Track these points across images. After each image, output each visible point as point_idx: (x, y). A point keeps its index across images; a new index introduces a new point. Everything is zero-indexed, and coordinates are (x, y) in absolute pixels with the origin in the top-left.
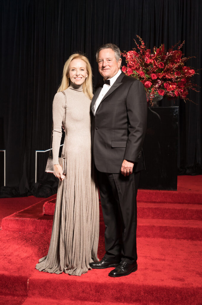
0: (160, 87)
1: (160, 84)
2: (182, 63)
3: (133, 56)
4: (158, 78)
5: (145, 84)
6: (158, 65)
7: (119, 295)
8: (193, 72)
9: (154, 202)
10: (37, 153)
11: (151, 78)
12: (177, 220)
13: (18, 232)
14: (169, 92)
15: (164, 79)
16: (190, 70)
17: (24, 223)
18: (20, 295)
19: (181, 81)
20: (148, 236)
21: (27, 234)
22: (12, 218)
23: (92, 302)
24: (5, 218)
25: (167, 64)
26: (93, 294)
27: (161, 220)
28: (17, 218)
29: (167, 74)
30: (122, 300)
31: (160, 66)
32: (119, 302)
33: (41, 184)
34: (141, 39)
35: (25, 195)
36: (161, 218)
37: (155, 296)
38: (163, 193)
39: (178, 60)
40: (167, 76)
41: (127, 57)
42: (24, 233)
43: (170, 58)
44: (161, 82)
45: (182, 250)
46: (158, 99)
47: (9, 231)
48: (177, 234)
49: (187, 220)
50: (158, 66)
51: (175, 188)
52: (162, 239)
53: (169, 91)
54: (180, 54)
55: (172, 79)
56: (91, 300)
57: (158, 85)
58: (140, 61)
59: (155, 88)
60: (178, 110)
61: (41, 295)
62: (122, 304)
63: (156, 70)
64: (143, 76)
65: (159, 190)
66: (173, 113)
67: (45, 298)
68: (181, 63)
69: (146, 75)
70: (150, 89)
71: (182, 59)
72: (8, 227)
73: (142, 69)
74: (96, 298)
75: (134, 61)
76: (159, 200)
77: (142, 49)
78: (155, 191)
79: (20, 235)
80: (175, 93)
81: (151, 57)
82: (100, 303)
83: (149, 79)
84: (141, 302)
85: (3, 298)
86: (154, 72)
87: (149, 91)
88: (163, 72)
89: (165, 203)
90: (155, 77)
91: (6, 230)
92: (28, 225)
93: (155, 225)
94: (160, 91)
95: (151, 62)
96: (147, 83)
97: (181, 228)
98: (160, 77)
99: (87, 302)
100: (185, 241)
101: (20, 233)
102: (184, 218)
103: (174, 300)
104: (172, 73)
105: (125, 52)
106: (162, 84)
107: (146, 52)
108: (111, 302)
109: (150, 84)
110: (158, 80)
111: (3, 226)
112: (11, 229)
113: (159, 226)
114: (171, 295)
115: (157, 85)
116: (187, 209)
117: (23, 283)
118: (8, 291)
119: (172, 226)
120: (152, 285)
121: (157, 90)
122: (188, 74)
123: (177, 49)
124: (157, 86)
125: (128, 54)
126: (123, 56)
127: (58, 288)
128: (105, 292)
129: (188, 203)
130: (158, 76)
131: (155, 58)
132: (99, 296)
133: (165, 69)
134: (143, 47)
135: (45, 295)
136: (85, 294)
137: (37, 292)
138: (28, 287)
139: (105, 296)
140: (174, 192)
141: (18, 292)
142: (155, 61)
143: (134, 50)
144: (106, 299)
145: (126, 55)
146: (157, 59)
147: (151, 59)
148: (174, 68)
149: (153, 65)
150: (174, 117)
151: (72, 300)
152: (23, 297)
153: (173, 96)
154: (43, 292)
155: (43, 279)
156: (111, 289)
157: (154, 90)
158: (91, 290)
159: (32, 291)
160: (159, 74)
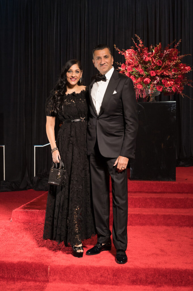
0: (158, 83)
1: (158, 81)
3: (132, 54)
4: (157, 75)
5: (145, 80)
6: (156, 62)
7: (135, 278)
8: (189, 68)
9: (155, 193)
11: (150, 75)
12: (178, 209)
13: (28, 223)
14: (167, 88)
15: (162, 76)
16: (186, 67)
17: (33, 214)
18: (42, 281)
19: (178, 77)
20: (152, 224)
21: (37, 225)
22: (22, 210)
23: (110, 285)
25: (165, 61)
26: (110, 278)
27: (163, 210)
28: (26, 210)
29: (165, 71)
30: (138, 283)
31: (158, 64)
32: (135, 284)
33: (39, 178)
34: (139, 38)
35: (25, 189)
36: (163, 207)
37: (168, 278)
38: (164, 184)
39: (175, 58)
40: (165, 73)
41: (126, 55)
42: (34, 224)
43: (167, 56)
44: (160, 79)
45: (186, 236)
46: (156, 95)
47: (19, 222)
48: (180, 221)
49: (188, 208)
50: (156, 64)
51: (174, 179)
54: (176, 52)
55: (169, 75)
56: (109, 284)
58: (139, 59)
59: (153, 84)
60: (175, 105)
61: (62, 280)
62: (138, 286)
63: (154, 68)
64: (142, 73)
65: (159, 181)
66: (171, 108)
67: (66, 283)
68: (178, 61)
69: (145, 72)
70: (149, 86)
71: (179, 57)
72: (18, 219)
73: (141, 66)
74: (114, 282)
75: (133, 59)
77: (140, 47)
78: (155, 182)
79: (31, 226)
80: (173, 89)
81: (149, 56)
82: (117, 286)
83: (147, 76)
84: (155, 284)
85: (26, 284)
86: (152, 69)
87: (148, 87)
88: (161, 69)
89: (165, 193)
90: (154, 74)
91: (16, 221)
92: (37, 217)
93: (159, 214)
94: (158, 87)
95: (149, 60)
96: (146, 79)
97: (183, 216)
98: (159, 74)
99: (105, 286)
100: (188, 228)
101: (30, 224)
102: (185, 207)
103: (186, 282)
104: (169, 70)
105: (123, 50)
106: (160, 81)
107: (144, 50)
108: (128, 285)
109: (149, 81)
110: (156, 77)
111: (13, 218)
112: (21, 220)
113: (163, 215)
114: (184, 276)
116: (187, 198)
117: (44, 269)
118: (30, 277)
119: (174, 214)
121: (156, 86)
122: (185, 71)
123: (174, 48)
124: (155, 82)
125: (127, 52)
126: (122, 54)
127: (78, 273)
128: (122, 276)
129: (187, 193)
130: (157, 73)
131: (153, 56)
132: (116, 280)
133: (163, 66)
134: (141, 46)
135: (65, 281)
136: (103, 279)
137: (57, 277)
138: (49, 273)
139: (122, 280)
140: (174, 183)
141: (39, 278)
142: (153, 59)
143: (132, 48)
144: (122, 283)
145: (125, 53)
146: (155, 57)
147: (149, 57)
148: (172, 65)
149: (151, 63)
150: (172, 111)
151: (91, 284)
152: (45, 283)
153: (171, 92)
154: (63, 277)
155: (62, 265)
156: (127, 273)
157: (152, 86)
158: (109, 274)
159: (53, 276)
160: (157, 71)
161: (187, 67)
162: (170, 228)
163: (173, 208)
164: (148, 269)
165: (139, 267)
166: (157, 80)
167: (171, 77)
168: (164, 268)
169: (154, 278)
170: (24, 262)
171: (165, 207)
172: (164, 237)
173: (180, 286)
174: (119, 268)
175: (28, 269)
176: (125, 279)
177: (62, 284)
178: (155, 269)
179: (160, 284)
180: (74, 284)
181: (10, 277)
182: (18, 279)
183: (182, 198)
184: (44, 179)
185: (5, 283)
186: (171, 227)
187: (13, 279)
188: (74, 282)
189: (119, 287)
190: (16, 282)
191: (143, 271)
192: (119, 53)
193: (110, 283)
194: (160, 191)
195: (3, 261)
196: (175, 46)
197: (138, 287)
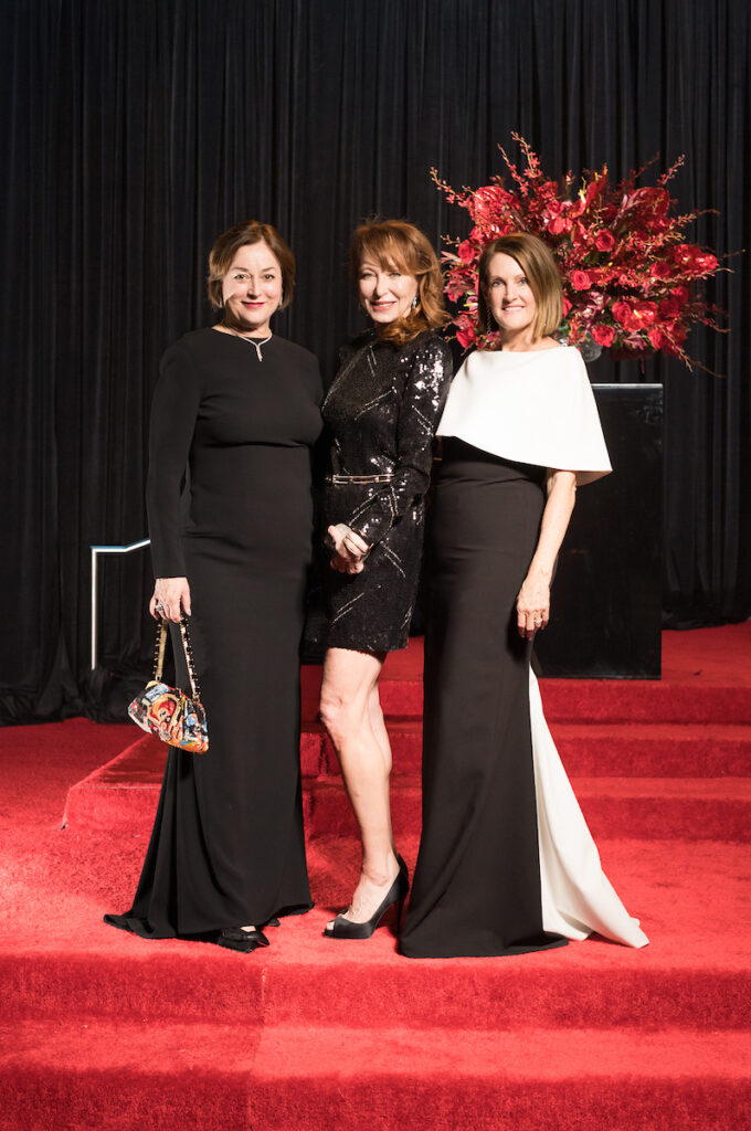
0: (597, 318)
1: (599, 308)
2: (680, 235)
3: (503, 208)
4: (594, 287)
6: (591, 239)
7: (567, 1005)
8: (712, 263)
9: (589, 722)
10: (99, 555)
11: (569, 286)
13: (128, 835)
14: (629, 334)
15: (614, 290)
16: (701, 256)
17: (149, 801)
18: (239, 1020)
19: (670, 296)
22: (103, 786)
23: (481, 1030)
24: (78, 785)
25: (624, 236)
26: (481, 1006)
27: (624, 781)
28: (120, 786)
29: (626, 272)
30: (578, 1021)
31: (599, 244)
33: (112, 675)
34: (527, 147)
35: (55, 717)
36: (621, 772)
37: (682, 1003)
38: (619, 689)
39: (661, 222)
40: (623, 279)
41: (473, 207)
43: (631, 215)
44: (605, 299)
45: (718, 872)
47: (96, 831)
48: (688, 822)
50: (589, 243)
51: (655, 672)
52: (640, 842)
53: (630, 330)
54: (664, 200)
55: (640, 288)
56: (477, 1026)
57: (593, 310)
58: (526, 224)
59: (580, 319)
60: (661, 397)
61: (310, 1016)
62: (579, 1031)
63: (582, 258)
66: (645, 408)
67: (326, 1025)
68: (675, 235)
71: (677, 220)
72: (91, 818)
74: (493, 1018)
75: (502, 225)
76: (602, 713)
77: (530, 180)
78: (588, 683)
80: (651, 338)
81: (565, 213)
82: (506, 1033)
84: (638, 1025)
85: (183, 1030)
86: (580, 266)
88: (610, 264)
89: (624, 724)
90: (584, 283)
91: (83, 827)
93: (612, 795)
94: (598, 330)
95: (565, 230)
97: (701, 803)
98: (602, 283)
99: (466, 1032)
100: (718, 846)
101: (137, 836)
102: (702, 772)
104: (639, 267)
105: (466, 189)
106: (607, 308)
107: (545, 192)
110: (593, 293)
111: (72, 816)
112: (102, 823)
113: (627, 799)
114: (735, 996)
115: (588, 310)
116: (710, 740)
117: (247, 979)
118: (197, 1009)
119: (668, 796)
120: (673, 969)
121: (589, 325)
122: (696, 271)
123: (655, 185)
124: (587, 312)
125: (478, 196)
126: (460, 204)
127: (367, 993)
128: (521, 997)
129: (706, 722)
130: (593, 277)
131: (579, 213)
132: (503, 1011)
133: (616, 253)
134: (532, 175)
135: (322, 1018)
136: (454, 1009)
137: (294, 1007)
138: (263, 994)
139: (523, 1011)
140: (655, 685)
141: (229, 1012)
142: (582, 226)
143: (497, 182)
144: (524, 1022)
145: (472, 200)
146: (587, 219)
147: (565, 217)
148: (648, 250)
149: (572, 240)
150: (647, 421)
151: (416, 1028)
152: (251, 1027)
153: (642, 348)
154: (315, 1008)
155: (312, 966)
156: (541, 988)
157: (576, 328)
158: (477, 994)
159: (280, 1005)
160: (597, 271)
161: (704, 257)
162: (653, 847)
163: (656, 775)
164: (613, 972)
165: (580, 968)
166: (594, 304)
167: (646, 296)
168: (668, 969)
169: (634, 1002)
170: (173, 958)
171: (628, 774)
172: (640, 877)
173: (723, 1027)
174: (510, 972)
175: (188, 979)
176: (534, 1009)
177: (312, 1030)
178: (635, 973)
179: (652, 1025)
180: (354, 1028)
181: (124, 1009)
182: (152, 1017)
183: (689, 739)
184: (132, 678)
185: (108, 1029)
186: (657, 842)
187: (135, 1017)
188: (355, 1023)
189: (513, 1036)
190: (148, 1026)
191: (594, 981)
192: (451, 199)
193: (480, 1024)
194: (606, 714)
195: (97, 956)
196: (661, 179)
197: (577, 1033)
